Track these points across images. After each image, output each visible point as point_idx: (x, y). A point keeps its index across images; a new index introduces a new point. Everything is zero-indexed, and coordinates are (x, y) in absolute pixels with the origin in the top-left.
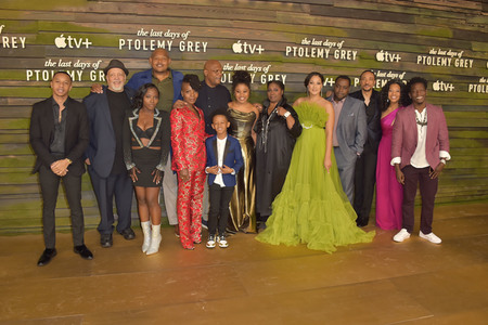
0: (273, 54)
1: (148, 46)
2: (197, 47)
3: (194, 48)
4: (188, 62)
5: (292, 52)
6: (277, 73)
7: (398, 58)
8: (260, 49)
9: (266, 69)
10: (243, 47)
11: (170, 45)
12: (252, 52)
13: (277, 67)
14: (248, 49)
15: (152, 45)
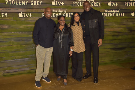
0: (68, 5)
1: (18, 3)
2: (38, 3)
3: (36, 4)
4: (35, 10)
5: (75, 4)
6: (70, 13)
7: (117, 4)
8: (62, 4)
9: (65, 11)
10: (56, 3)
11: (27, 3)
12: (59, 5)
13: (69, 10)
14: (58, 4)
15: (19, 3)
